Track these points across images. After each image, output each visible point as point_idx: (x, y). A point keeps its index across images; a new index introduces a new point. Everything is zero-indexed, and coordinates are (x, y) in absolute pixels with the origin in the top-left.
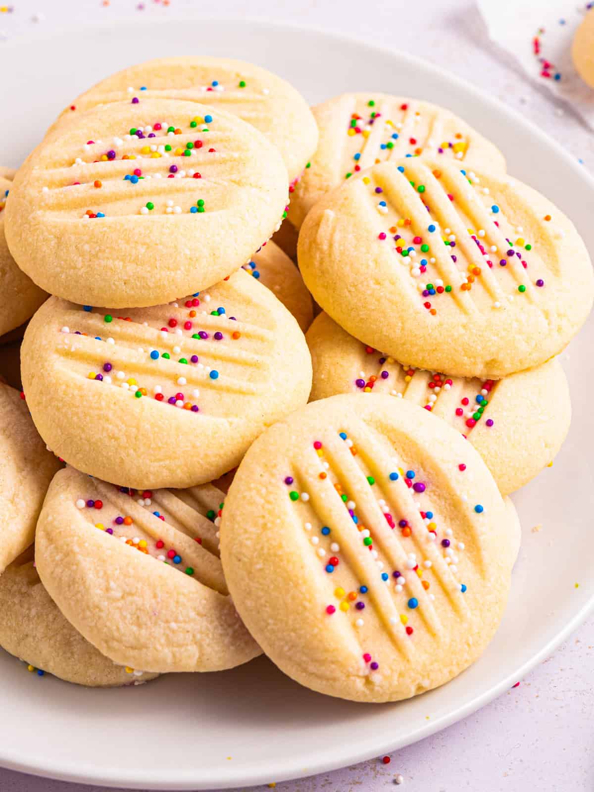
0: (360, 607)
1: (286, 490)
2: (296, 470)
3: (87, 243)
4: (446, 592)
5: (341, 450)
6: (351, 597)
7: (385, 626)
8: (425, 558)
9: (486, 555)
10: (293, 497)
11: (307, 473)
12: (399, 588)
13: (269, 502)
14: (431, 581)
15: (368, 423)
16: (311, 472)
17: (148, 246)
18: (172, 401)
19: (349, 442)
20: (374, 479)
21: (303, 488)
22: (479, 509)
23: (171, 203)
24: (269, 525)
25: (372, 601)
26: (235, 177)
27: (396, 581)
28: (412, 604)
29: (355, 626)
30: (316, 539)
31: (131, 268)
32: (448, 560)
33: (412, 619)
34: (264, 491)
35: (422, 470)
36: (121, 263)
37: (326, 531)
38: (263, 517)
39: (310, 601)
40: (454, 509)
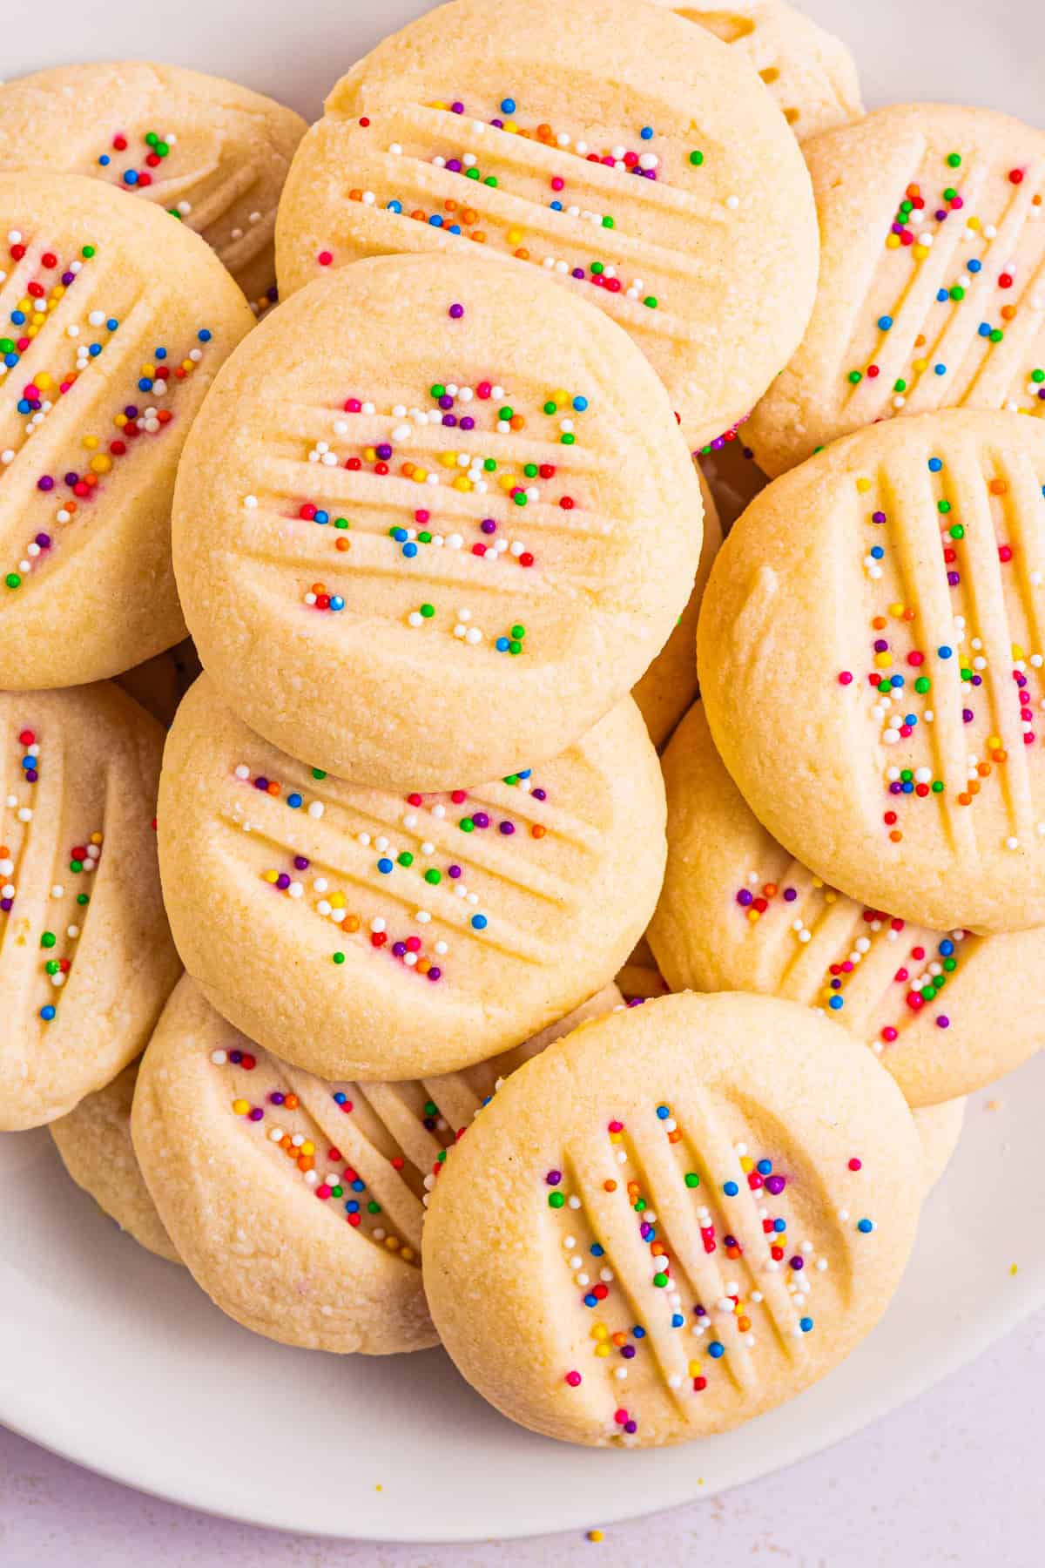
0: (627, 1352)
1: (545, 1191)
2: (567, 1160)
3: (300, 674)
4: (778, 1334)
5: (651, 1134)
6: (614, 1338)
7: (659, 1379)
8: (754, 1286)
9: (858, 1283)
10: (552, 1202)
11: (586, 1173)
12: (699, 1331)
13: (512, 1209)
14: (755, 1316)
15: (713, 1087)
16: (592, 1175)
17: (403, 722)
18: (399, 950)
19: (671, 1125)
20: (697, 1177)
21: (575, 1189)
22: (864, 1227)
23: (465, 615)
24: (503, 1247)
25: (650, 1350)
26: (592, 584)
27: (697, 1319)
28: (714, 1349)
29: (612, 1374)
30: (577, 1262)
31: (366, 748)
32: (793, 1288)
33: (708, 1367)
34: (508, 1186)
35: (786, 1161)
36: (351, 735)
37: (597, 1250)
38: (498, 1229)
39: (543, 1364)
40: (822, 1218)
